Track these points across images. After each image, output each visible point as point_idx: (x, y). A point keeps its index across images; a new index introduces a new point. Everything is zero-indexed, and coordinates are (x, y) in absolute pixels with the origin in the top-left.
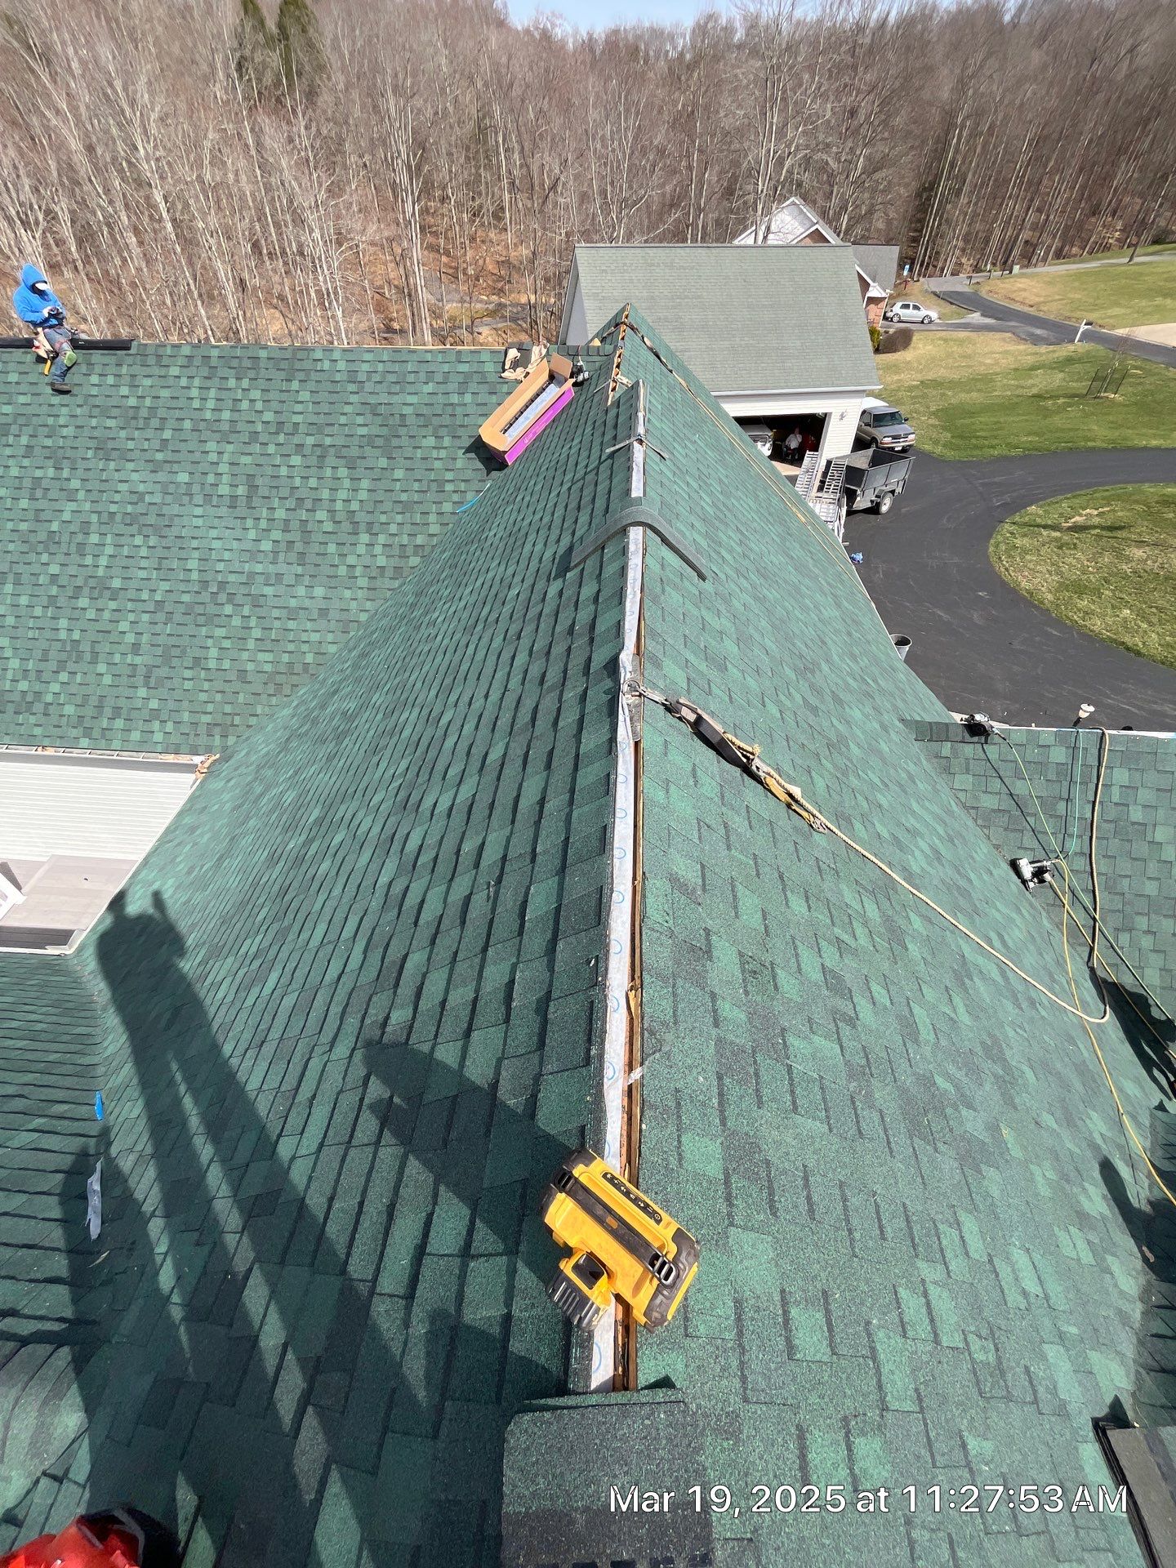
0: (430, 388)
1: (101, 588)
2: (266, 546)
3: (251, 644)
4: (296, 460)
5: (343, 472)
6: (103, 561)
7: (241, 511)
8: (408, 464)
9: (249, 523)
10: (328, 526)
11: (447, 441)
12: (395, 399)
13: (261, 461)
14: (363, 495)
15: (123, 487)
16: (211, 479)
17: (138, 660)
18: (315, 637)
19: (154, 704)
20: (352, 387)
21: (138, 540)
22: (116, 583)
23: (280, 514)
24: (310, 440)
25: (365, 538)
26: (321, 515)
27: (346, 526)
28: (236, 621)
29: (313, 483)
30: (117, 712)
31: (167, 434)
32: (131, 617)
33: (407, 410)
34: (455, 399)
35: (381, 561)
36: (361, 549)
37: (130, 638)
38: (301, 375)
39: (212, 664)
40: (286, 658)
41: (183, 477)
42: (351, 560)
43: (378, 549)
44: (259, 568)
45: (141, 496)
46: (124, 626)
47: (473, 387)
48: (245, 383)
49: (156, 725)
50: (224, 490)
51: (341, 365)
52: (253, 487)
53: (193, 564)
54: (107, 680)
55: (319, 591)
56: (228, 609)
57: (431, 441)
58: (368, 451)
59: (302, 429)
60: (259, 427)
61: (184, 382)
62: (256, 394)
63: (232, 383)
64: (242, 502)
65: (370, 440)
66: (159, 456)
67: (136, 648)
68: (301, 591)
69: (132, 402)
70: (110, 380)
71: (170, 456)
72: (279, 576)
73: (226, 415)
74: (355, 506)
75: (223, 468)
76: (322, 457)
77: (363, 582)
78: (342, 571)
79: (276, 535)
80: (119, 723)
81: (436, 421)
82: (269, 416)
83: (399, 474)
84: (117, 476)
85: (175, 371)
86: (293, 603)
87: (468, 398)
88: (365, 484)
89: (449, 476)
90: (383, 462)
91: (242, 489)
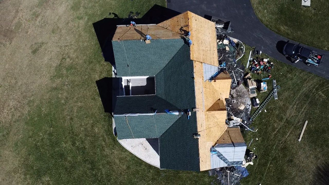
0: (171, 43)
1: (142, 63)
2: (157, 58)
3: (157, 66)
4: (159, 50)
5: (164, 51)
6: (142, 60)
9: (155, 56)
10: (163, 56)
12: (168, 44)
13: (156, 50)
14: (166, 53)
15: (142, 53)
18: (163, 65)
20: (164, 43)
21: (145, 58)
22: (143, 62)
23: (158, 55)
24: (160, 48)
28: (155, 64)
29: (161, 52)
30: (145, 73)
31: (146, 48)
34: (174, 43)
35: (168, 58)
36: (166, 57)
37: (146, 66)
38: (158, 42)
39: (153, 68)
40: (160, 67)
41: (148, 52)
43: (168, 57)
44: (157, 60)
45: (144, 54)
46: (145, 66)
48: (153, 43)
49: (149, 73)
50: (152, 53)
51: (162, 41)
52: (155, 53)
53: (150, 60)
54: (144, 70)
55: (163, 61)
57: (172, 48)
58: (166, 49)
60: (155, 47)
63: (151, 43)
64: (154, 54)
67: (146, 67)
68: (161, 61)
69: (142, 46)
72: (159, 60)
73: (152, 46)
75: (152, 51)
76: (161, 50)
77: (167, 60)
78: (165, 59)
81: (172, 46)
83: (169, 51)
86: (160, 62)
87: (175, 43)
89: (174, 50)
90: (167, 50)
91: (154, 53)
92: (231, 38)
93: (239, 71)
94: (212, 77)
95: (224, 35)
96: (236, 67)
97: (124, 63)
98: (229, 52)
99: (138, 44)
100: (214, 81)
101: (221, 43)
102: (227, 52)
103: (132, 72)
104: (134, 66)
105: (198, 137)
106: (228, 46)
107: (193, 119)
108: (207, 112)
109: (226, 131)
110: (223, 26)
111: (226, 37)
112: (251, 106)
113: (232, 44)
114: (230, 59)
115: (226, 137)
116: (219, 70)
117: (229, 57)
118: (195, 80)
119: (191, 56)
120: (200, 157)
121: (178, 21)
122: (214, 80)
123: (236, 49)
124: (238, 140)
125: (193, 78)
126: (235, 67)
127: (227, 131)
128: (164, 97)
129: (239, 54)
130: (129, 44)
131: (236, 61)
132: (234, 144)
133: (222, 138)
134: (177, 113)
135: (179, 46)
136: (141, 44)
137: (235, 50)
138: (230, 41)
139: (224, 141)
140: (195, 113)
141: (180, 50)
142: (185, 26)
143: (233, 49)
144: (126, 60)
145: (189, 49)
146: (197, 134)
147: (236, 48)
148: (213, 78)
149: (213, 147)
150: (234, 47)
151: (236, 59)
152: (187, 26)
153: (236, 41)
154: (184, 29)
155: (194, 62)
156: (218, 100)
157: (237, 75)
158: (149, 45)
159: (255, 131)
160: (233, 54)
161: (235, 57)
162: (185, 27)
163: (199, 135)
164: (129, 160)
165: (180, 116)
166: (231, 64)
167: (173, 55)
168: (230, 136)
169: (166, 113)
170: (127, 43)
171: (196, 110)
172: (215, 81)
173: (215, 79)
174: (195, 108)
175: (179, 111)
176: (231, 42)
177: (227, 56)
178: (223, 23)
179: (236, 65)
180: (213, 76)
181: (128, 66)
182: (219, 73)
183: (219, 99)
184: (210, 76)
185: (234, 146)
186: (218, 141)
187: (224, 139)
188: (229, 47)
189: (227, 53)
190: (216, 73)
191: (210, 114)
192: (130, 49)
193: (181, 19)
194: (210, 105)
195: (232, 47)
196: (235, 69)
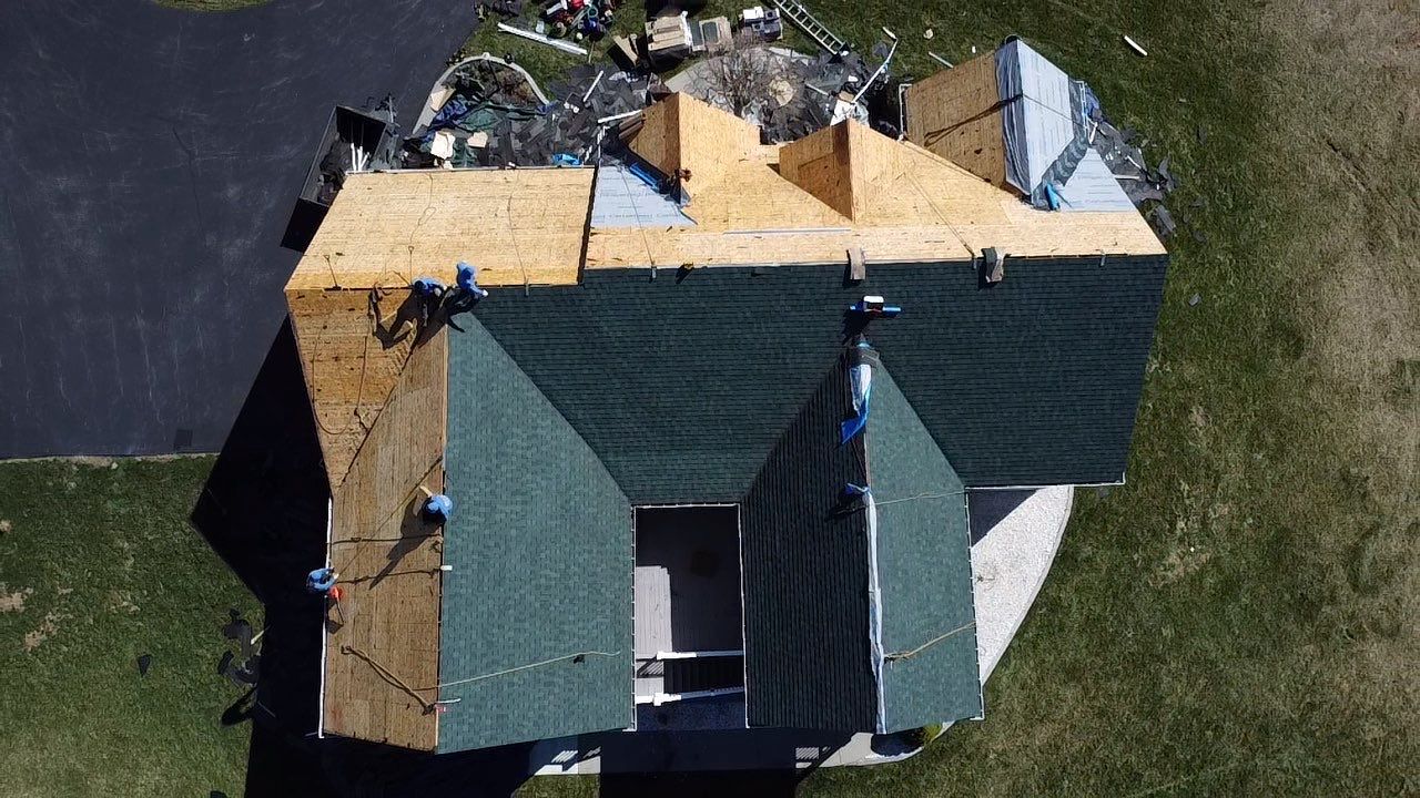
0: (468, 393)
1: (565, 574)
2: (544, 483)
3: (586, 490)
4: (504, 468)
5: (509, 442)
6: (553, 575)
7: (528, 498)
8: (505, 406)
9: (534, 493)
10: (534, 450)
11: (494, 385)
12: (474, 412)
13: (504, 488)
14: (519, 431)
15: (518, 567)
16: (514, 516)
17: (595, 551)
18: (582, 457)
19: (613, 541)
20: (468, 437)
21: (543, 555)
22: (563, 566)
23: (529, 476)
24: (494, 460)
25: (539, 431)
26: (529, 454)
27: (534, 441)
28: (577, 499)
29: (514, 459)
30: (617, 559)
31: (492, 543)
32: (577, 556)
33: (480, 406)
34: (474, 379)
35: (549, 422)
36: (543, 433)
37: (586, 556)
38: (462, 467)
39: (596, 510)
40: (591, 472)
41: (513, 532)
42: (549, 437)
43: (544, 424)
44: (554, 488)
45: (522, 556)
46: (581, 561)
47: (467, 369)
48: (466, 499)
49: (622, 537)
50: (519, 508)
51: (457, 442)
52: (517, 492)
53: (553, 523)
54: (604, 566)
55: (563, 455)
56: (572, 503)
57: (494, 393)
58: (499, 429)
59: (488, 465)
60: (488, 490)
61: (465, 536)
62: (471, 492)
63: (466, 506)
64: (524, 498)
65: (494, 427)
66: (503, 547)
67: (590, 552)
68: (563, 465)
69: (475, 566)
70: (463, 581)
71: (502, 542)
72: (558, 477)
74: (525, 436)
75: (508, 509)
76: (503, 454)
77: (558, 432)
78: (554, 443)
79: (539, 479)
80: (621, 557)
81: (485, 390)
82: (482, 484)
83: (509, 412)
84: (513, 572)
85: (459, 541)
86: (568, 468)
87: (474, 371)
88: (515, 430)
89: (510, 384)
90: (504, 420)
91: (519, 498)
92: (426, 118)
93: (602, 90)
94: (662, 191)
95: (406, 154)
96: (581, 105)
97: (561, 681)
98: (496, 135)
99: (463, 591)
100: (687, 179)
102: (495, 144)
103: (611, 637)
104: (581, 624)
105: (1001, 256)
106: (462, 134)
107: (903, 283)
108: (857, 215)
109: (927, 145)
110: (357, 147)
111: (419, 141)
112: (773, 49)
113: (456, 117)
114: (538, 128)
115: (962, 142)
116: (618, 161)
117: (521, 137)
118: (698, 263)
119: (554, 281)
120: (1099, 253)
121: (337, 359)
122: (683, 180)
123: (482, 100)
124: (980, 85)
125: (684, 272)
126: (576, 110)
127: (931, 141)
128: (759, 457)
129: (511, 87)
130: (462, 643)
131: (546, 102)
132: (1008, 101)
133: (969, 161)
134: (865, 373)
135: (489, 350)
136: (469, 572)
137: (490, 103)
138: (437, 126)
139: (986, 151)
140: (872, 269)
141: (510, 350)
142: (373, 313)
143: (484, 116)
144: (550, 671)
145: (516, 292)
146: (985, 263)
147: (478, 97)
148: (669, 183)
149: (1025, 199)
150: (470, 108)
151: (535, 102)
152: (375, 296)
153: (438, 97)
154: (388, 315)
155: (595, 267)
156: (778, 172)
157: (619, 102)
158: (476, 527)
160: (511, 115)
161: (527, 108)
162: (377, 311)
163: (988, 253)
164: (1034, 669)
165: (877, 359)
166: (564, 126)
167: (535, 392)
168: (958, 125)
169: (863, 429)
170: (455, 655)
171: (857, 261)
172: (687, 172)
173: (677, 172)
174: (848, 266)
175: (851, 360)
176: (443, 123)
177: (516, 144)
178: (343, 148)
179: (567, 105)
180: (654, 187)
181: (579, 659)
182: (634, 162)
183: (775, 167)
184: (660, 198)
185: (1019, 96)
186: (988, 180)
187: (978, 152)
188: (472, 132)
189: (505, 142)
190: (632, 172)
191: (862, 206)
192: (490, 644)
193: (325, 336)
194: (815, 206)
195: (471, 117)
196: (591, 108)
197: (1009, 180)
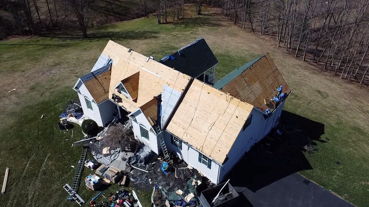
96: (148, 180)
101: (193, 183)
102: (176, 188)
106: (182, 197)
112: (96, 159)
114: (163, 184)
117: (168, 184)
123: (169, 200)
126: (150, 180)
127: (107, 92)
131: (154, 188)
132: (94, 75)
138: (186, 204)
143: (172, 197)
150: (174, 201)
151: (157, 190)
157: (139, 173)
159: (74, 144)
160: (166, 192)
166: (157, 179)
168: (102, 86)
177: (171, 184)
179: (151, 183)
185: (92, 73)
187: (106, 79)
188: (179, 195)
189: (174, 187)
196: (146, 177)
197: (109, 69)
